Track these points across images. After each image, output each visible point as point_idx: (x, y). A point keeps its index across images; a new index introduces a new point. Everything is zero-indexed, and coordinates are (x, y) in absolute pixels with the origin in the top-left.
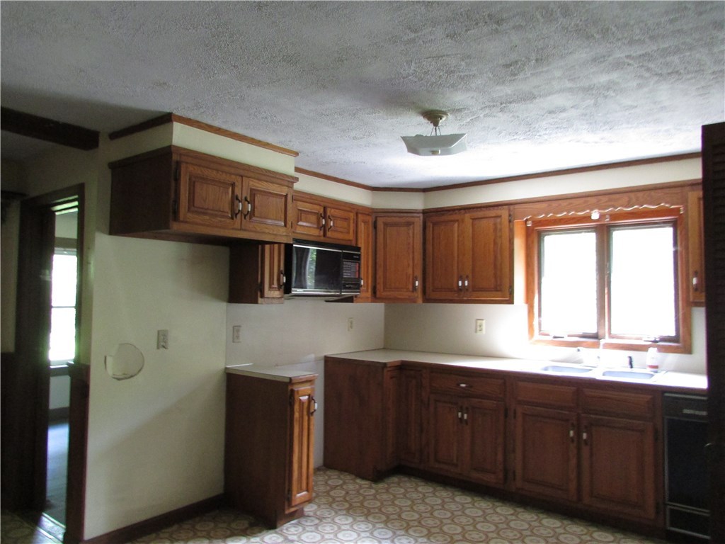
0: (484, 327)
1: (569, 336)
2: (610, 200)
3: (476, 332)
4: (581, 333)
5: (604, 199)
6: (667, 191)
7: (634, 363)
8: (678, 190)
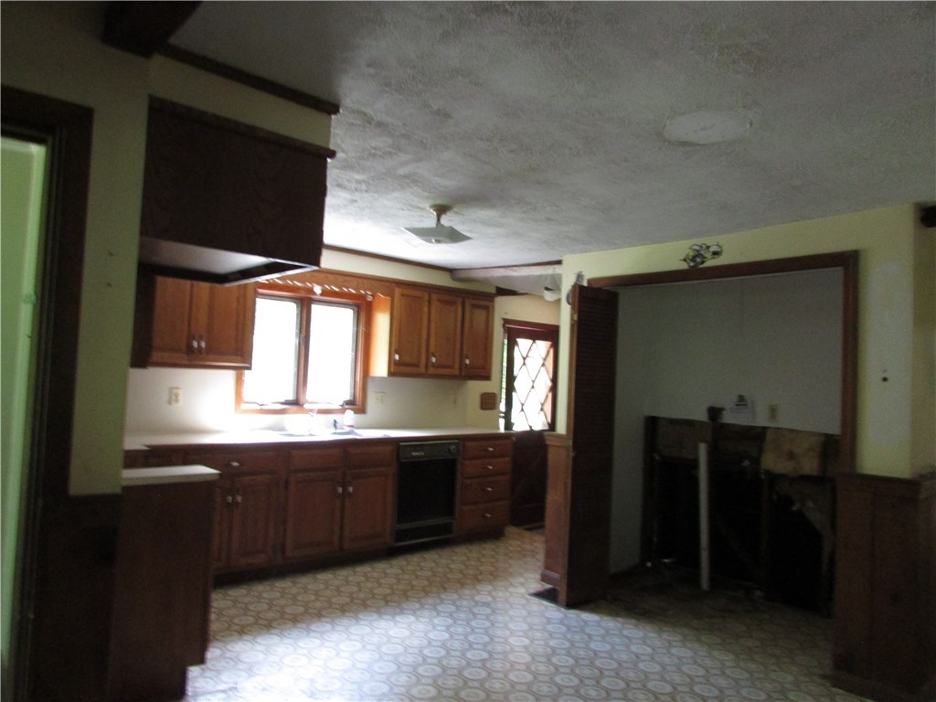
0: (181, 398)
1: (274, 403)
2: (345, 281)
3: (170, 403)
4: (283, 401)
5: (341, 278)
6: (383, 283)
7: (338, 425)
8: (388, 284)
